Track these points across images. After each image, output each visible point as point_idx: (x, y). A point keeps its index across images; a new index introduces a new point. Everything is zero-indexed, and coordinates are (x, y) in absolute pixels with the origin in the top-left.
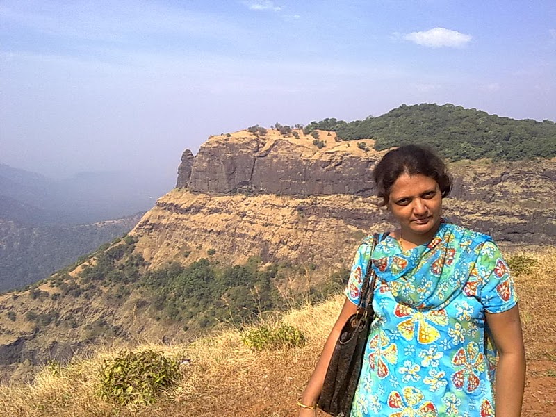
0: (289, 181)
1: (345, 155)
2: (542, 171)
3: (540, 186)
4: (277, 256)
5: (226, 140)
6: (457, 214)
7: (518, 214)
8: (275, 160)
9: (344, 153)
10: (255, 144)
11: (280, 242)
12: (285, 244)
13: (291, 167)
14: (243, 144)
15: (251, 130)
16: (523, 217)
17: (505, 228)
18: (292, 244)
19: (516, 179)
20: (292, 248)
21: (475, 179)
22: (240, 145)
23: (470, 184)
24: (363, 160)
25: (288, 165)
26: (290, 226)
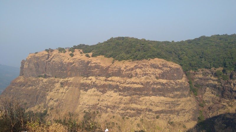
0: (60, 71)
1: (79, 60)
2: (150, 64)
3: (150, 71)
4: (49, 105)
5: (34, 55)
6: (118, 83)
7: (140, 83)
8: (54, 63)
9: (79, 59)
10: (47, 56)
11: (50, 99)
12: (53, 100)
13: (60, 65)
14: (42, 57)
15: (46, 50)
16: (142, 84)
17: (135, 89)
18: (55, 99)
19: (141, 68)
20: (55, 101)
21: (125, 68)
22: (40, 57)
23: (123, 71)
24: (86, 62)
25: (59, 65)
26: (55, 92)
